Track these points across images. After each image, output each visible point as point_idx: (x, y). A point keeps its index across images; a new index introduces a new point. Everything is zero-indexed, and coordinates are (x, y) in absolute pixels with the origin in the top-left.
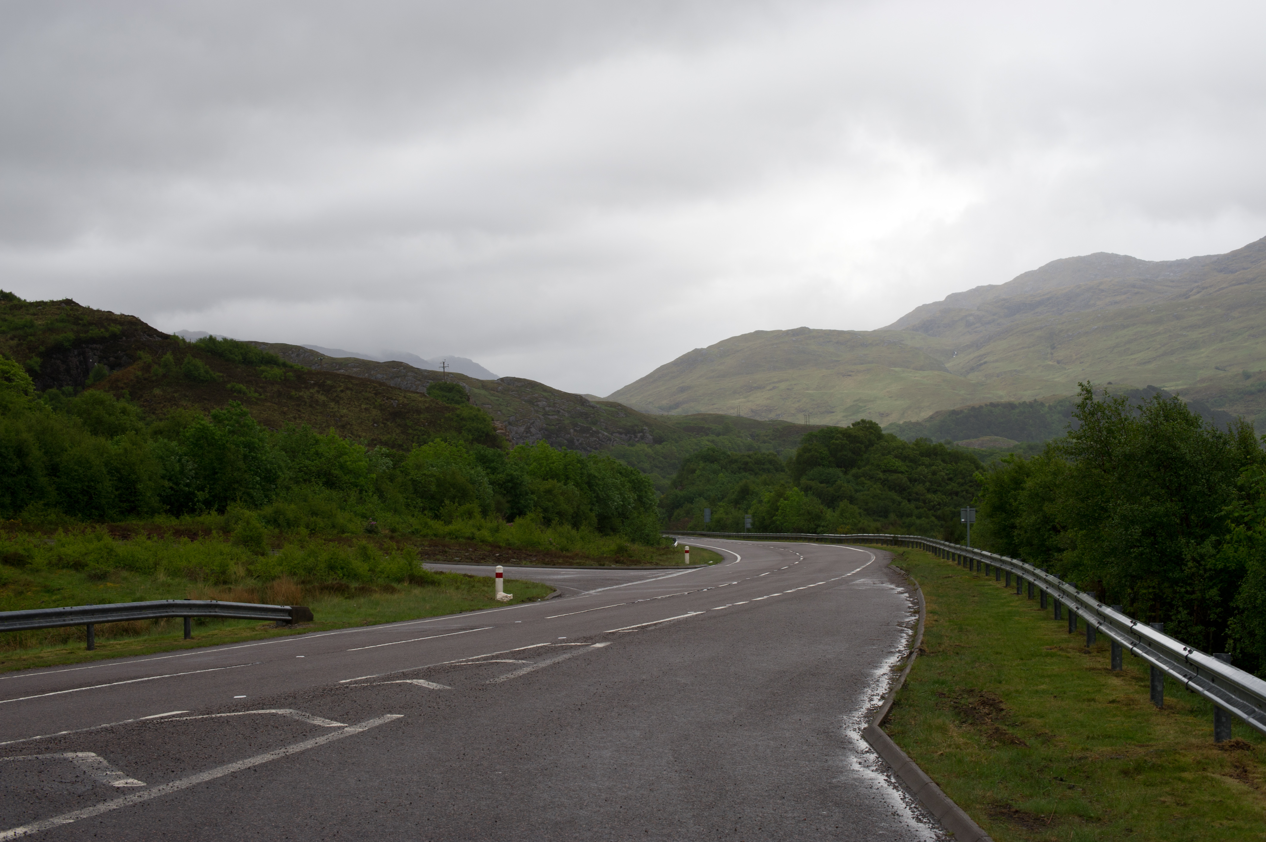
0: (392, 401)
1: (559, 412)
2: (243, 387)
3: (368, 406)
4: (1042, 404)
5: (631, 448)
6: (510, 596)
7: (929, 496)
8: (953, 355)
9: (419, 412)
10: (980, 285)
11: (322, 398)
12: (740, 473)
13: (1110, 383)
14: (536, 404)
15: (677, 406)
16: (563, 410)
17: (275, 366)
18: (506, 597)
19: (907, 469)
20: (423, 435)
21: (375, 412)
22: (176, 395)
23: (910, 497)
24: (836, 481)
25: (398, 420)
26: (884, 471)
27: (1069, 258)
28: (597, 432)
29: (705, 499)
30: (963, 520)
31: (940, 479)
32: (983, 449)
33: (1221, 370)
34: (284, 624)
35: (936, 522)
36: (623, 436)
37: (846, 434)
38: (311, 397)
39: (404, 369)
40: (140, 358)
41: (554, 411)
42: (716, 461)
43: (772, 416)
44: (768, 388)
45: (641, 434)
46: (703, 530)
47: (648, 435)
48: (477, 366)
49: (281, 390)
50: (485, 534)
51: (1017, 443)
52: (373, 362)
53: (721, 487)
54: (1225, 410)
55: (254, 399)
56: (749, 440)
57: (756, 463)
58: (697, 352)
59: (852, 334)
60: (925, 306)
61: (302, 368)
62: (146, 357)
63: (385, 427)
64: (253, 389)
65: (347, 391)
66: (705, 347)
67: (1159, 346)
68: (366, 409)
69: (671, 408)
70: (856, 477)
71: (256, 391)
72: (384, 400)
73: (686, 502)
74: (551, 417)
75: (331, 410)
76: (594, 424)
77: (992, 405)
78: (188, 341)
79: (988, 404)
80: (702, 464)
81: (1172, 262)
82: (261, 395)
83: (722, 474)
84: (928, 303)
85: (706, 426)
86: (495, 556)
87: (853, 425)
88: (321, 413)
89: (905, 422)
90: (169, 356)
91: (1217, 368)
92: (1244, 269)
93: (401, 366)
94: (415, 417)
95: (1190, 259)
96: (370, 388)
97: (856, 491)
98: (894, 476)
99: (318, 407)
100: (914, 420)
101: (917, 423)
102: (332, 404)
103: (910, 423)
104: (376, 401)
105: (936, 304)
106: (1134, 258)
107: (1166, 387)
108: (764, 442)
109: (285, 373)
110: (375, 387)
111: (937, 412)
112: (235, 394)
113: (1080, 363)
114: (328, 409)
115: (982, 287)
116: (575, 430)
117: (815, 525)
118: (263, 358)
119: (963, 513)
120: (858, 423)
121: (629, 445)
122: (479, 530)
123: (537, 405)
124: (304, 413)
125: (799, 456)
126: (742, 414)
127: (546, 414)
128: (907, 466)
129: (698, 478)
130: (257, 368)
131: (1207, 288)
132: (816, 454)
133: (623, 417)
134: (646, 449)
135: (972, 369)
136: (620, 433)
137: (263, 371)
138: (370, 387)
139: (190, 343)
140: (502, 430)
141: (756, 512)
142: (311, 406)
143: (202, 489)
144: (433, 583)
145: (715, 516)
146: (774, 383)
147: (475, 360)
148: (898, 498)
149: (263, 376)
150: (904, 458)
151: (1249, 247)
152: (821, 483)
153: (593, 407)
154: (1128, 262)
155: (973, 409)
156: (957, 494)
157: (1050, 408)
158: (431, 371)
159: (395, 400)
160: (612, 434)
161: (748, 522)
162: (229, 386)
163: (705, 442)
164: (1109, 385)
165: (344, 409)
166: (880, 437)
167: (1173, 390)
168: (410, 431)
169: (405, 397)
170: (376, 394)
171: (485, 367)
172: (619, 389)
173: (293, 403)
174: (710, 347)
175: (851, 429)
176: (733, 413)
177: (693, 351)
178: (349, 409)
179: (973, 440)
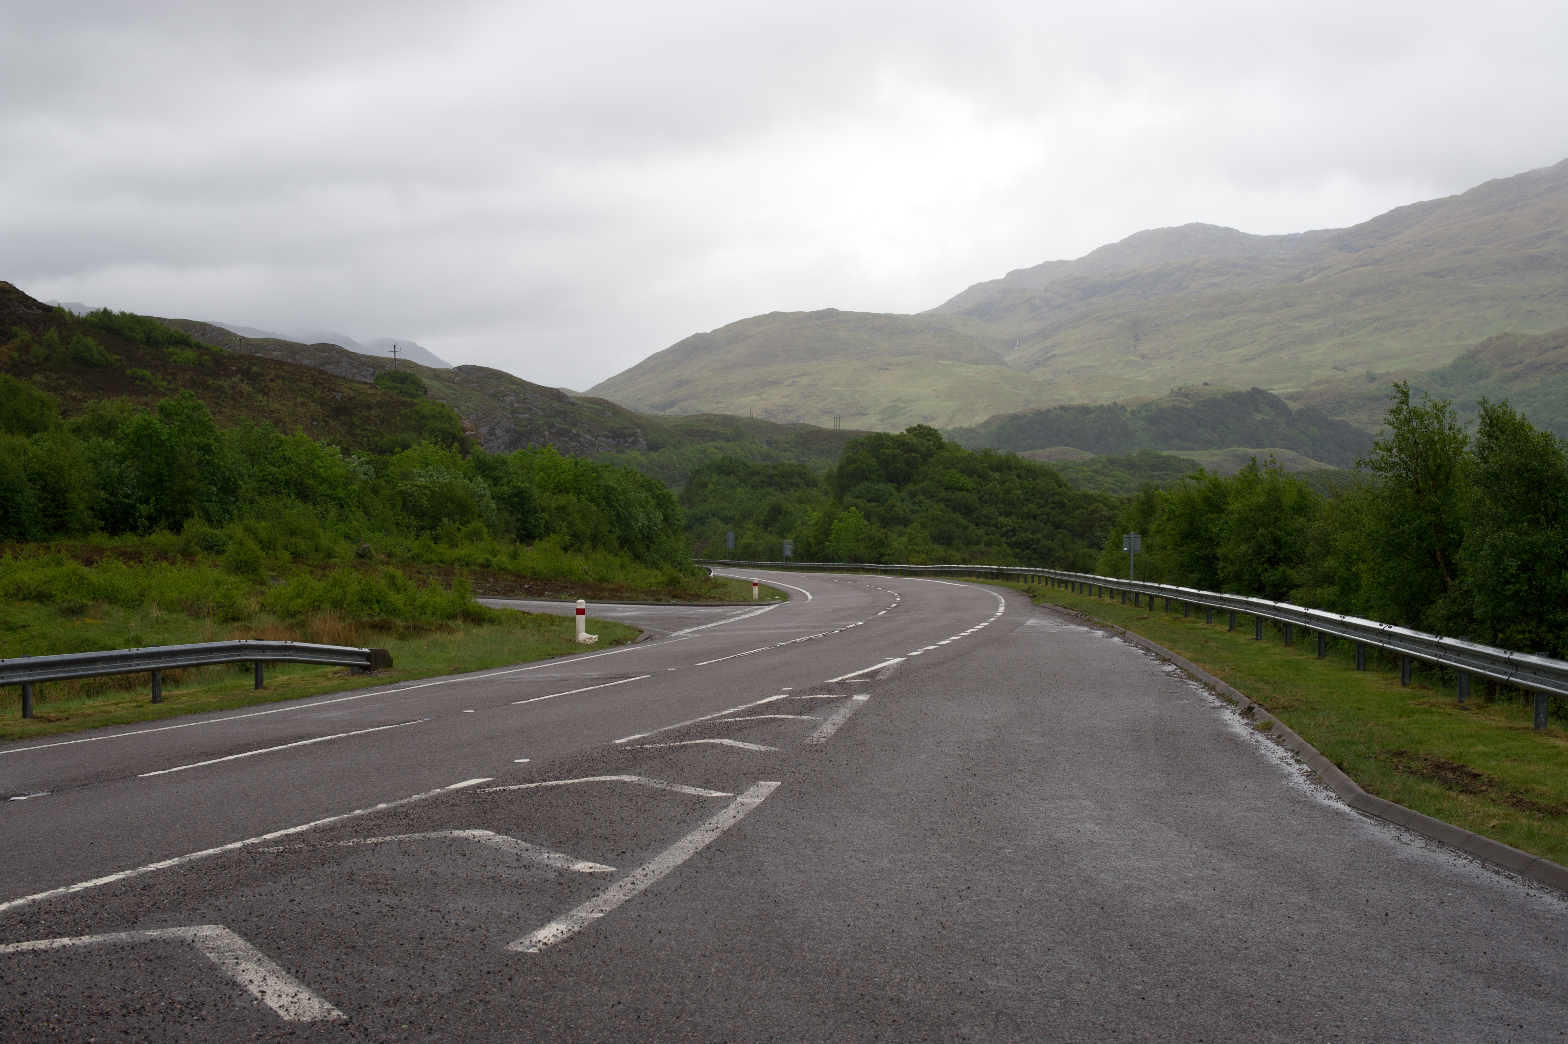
0: (335, 394)
1: (530, 409)
2: (147, 374)
3: (305, 399)
4: (1123, 409)
5: (620, 456)
6: (595, 637)
7: (1002, 519)
8: (1014, 346)
9: (369, 407)
10: (1048, 260)
11: (246, 388)
12: (762, 488)
13: (1206, 384)
14: (501, 399)
15: (673, 404)
16: (536, 407)
17: (186, 347)
18: (591, 639)
19: (975, 487)
20: (374, 436)
21: (313, 407)
22: (63, 383)
23: (978, 520)
24: (887, 499)
25: (343, 418)
26: (947, 489)
27: (1158, 230)
28: (579, 436)
29: (721, 519)
30: (1125, 549)
31: (1015, 499)
32: (1052, 462)
33: (1340, 370)
34: (361, 671)
35: (1008, 550)
36: (610, 440)
37: (898, 442)
38: (233, 387)
39: (338, 353)
40: (16, 336)
41: (524, 409)
42: (733, 473)
43: (790, 418)
44: (786, 383)
45: (632, 438)
46: (725, 558)
47: (641, 439)
48: (423, 351)
49: (196, 377)
50: (503, 559)
51: (1092, 456)
52: (298, 344)
53: (739, 505)
54: (1345, 419)
55: (161, 389)
56: (765, 447)
57: (782, 476)
58: (698, 337)
59: (890, 318)
60: (980, 285)
61: (221, 351)
62: (23, 334)
63: (326, 425)
64: (159, 376)
65: (279, 381)
66: (709, 331)
67: (1266, 339)
68: (303, 403)
69: (665, 406)
70: (913, 495)
71: (163, 379)
72: (324, 392)
73: (697, 524)
74: (521, 416)
75: (259, 404)
76: (575, 425)
77: (1062, 408)
78: (76, 313)
79: (1058, 407)
80: (715, 477)
81: (1284, 236)
82: (170, 384)
83: (740, 489)
84: (983, 281)
85: (712, 430)
86: (524, 588)
87: (908, 431)
88: (246, 407)
89: (955, 428)
90: (53, 334)
91: (1335, 368)
92: (1370, 247)
93: (334, 350)
94: (363, 413)
95: (1305, 233)
96: (307, 377)
97: (912, 512)
98: (958, 495)
99: (242, 400)
100: (966, 425)
101: (970, 430)
102: (260, 397)
103: (962, 429)
104: (315, 393)
105: (993, 282)
106: (1237, 231)
107: (1274, 390)
108: (785, 450)
109: (200, 357)
110: (313, 375)
111: (994, 416)
112: (137, 382)
113: (1170, 359)
114: (255, 403)
115: (1050, 262)
116: (551, 433)
117: (878, 553)
118: (171, 337)
119: (1125, 541)
120: (915, 429)
121: (617, 452)
122: (495, 556)
123: (504, 401)
124: (225, 407)
125: (842, 468)
126: (755, 416)
127: (514, 412)
128: (975, 482)
129: (711, 493)
130: (165, 349)
131: (1324, 269)
132: (863, 465)
133: (610, 417)
134: (639, 456)
135: (1037, 364)
136: (607, 437)
137: (172, 354)
138: (306, 375)
139: (78, 318)
140: (473, 431)
141: (798, 537)
142: (233, 398)
143: (147, 502)
144: (492, 621)
145: (742, 541)
146: (794, 377)
147: (421, 343)
148: (963, 521)
149: (172, 360)
150: (971, 473)
151: (1377, 220)
152: (869, 501)
153: (573, 404)
154: (1229, 235)
155: (1039, 413)
157: (1133, 412)
158: (371, 357)
159: (339, 392)
160: (596, 438)
161: (788, 548)
162: (129, 372)
163: (715, 451)
164: (1205, 387)
165: (274, 403)
166: (941, 446)
167: (1282, 394)
168: (358, 431)
169: (350, 388)
170: (314, 384)
171: (433, 353)
172: (601, 382)
173: (211, 395)
174: (715, 332)
175: (905, 435)
176: (744, 413)
177: (694, 336)
178: (282, 402)
179: (1039, 452)
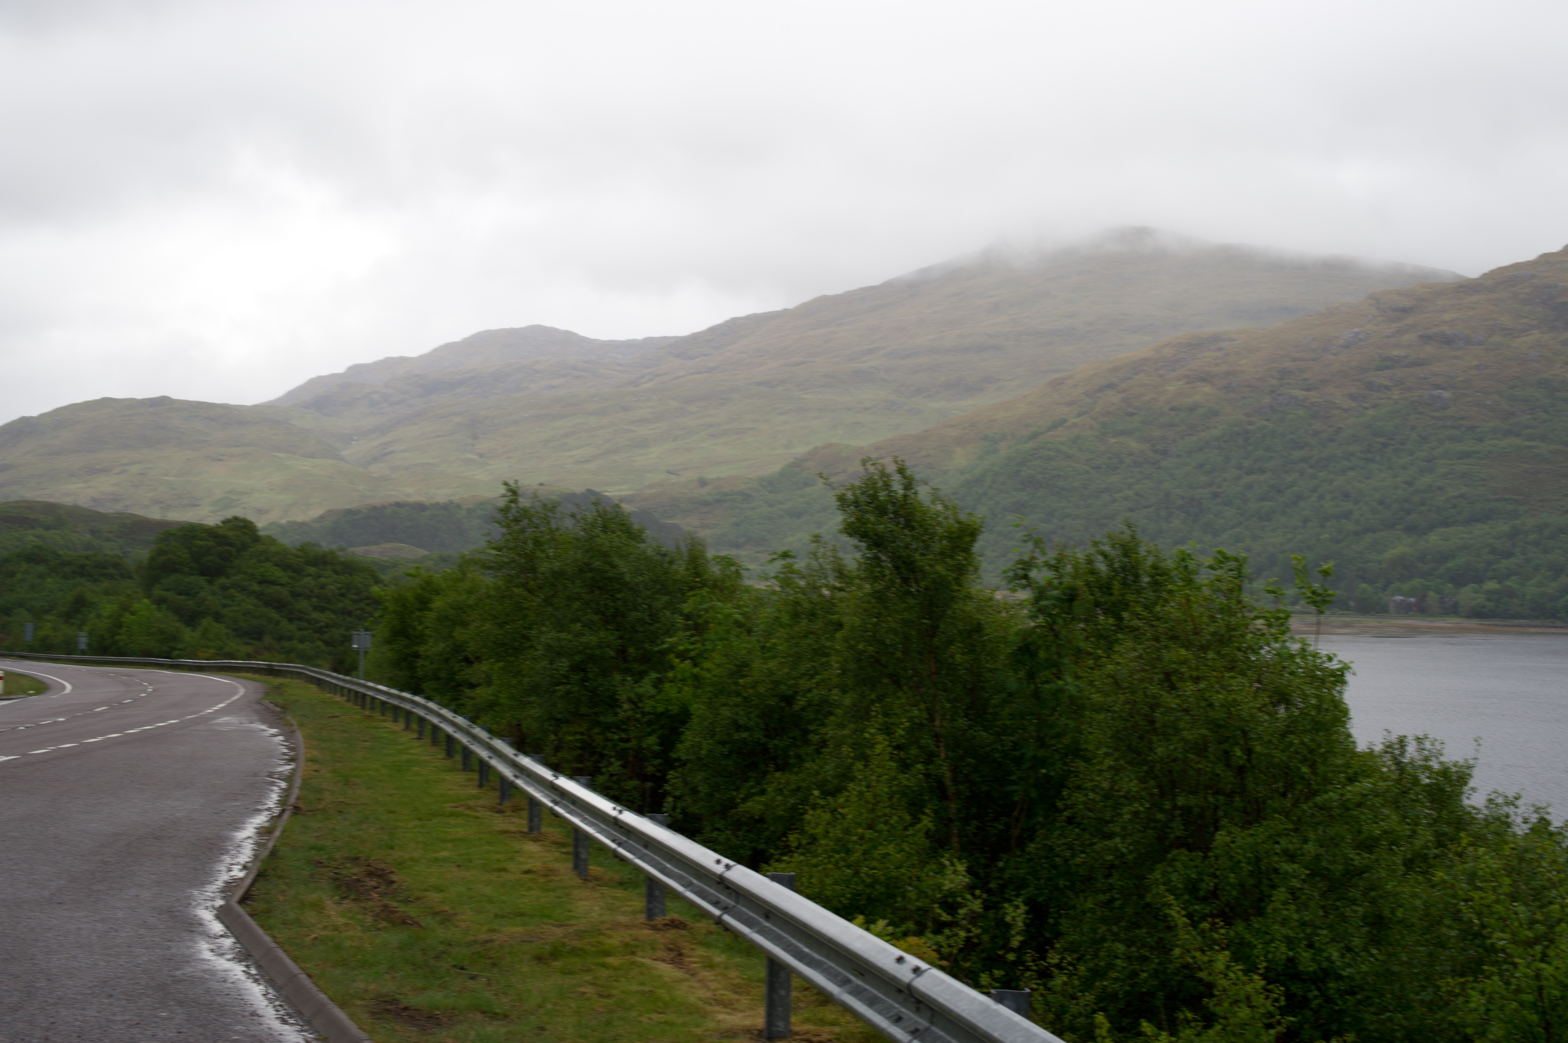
4: (459, 506)
7: (315, 615)
8: (352, 441)
10: (389, 356)
12: (74, 579)
13: (541, 484)
19: (289, 581)
23: (291, 616)
24: (198, 593)
26: (260, 583)
27: (499, 330)
29: (27, 610)
30: (355, 646)
31: (330, 595)
33: (672, 474)
35: (323, 647)
37: (211, 533)
42: (43, 561)
43: (119, 507)
44: (115, 471)
46: (23, 651)
51: (426, 553)
53: (48, 596)
54: (676, 522)
56: (88, 537)
57: (95, 567)
58: (25, 422)
60: (320, 378)
66: (35, 415)
67: (601, 442)
70: (224, 588)
77: (399, 505)
79: (393, 503)
80: (24, 566)
83: (50, 579)
85: (32, 517)
87: (223, 523)
89: (289, 522)
91: (669, 472)
92: (705, 355)
97: (224, 606)
98: (271, 590)
100: (300, 518)
101: (304, 524)
105: (333, 376)
106: (577, 334)
107: (608, 492)
108: (108, 540)
111: (329, 511)
113: (507, 458)
115: (391, 358)
117: (169, 647)
119: (355, 638)
120: (230, 521)
125: (152, 559)
126: (81, 504)
128: (289, 576)
129: (19, 583)
131: (661, 375)
132: (174, 557)
135: (375, 460)
141: (93, 630)
145: (40, 633)
146: (123, 465)
148: (275, 615)
150: (285, 566)
152: (179, 594)
154: (569, 339)
155: (374, 508)
156: (350, 614)
157: (469, 511)
161: (83, 641)
163: (31, 538)
166: (256, 539)
167: (617, 496)
174: (43, 416)
175: (220, 527)
176: (68, 501)
179: (372, 548)
